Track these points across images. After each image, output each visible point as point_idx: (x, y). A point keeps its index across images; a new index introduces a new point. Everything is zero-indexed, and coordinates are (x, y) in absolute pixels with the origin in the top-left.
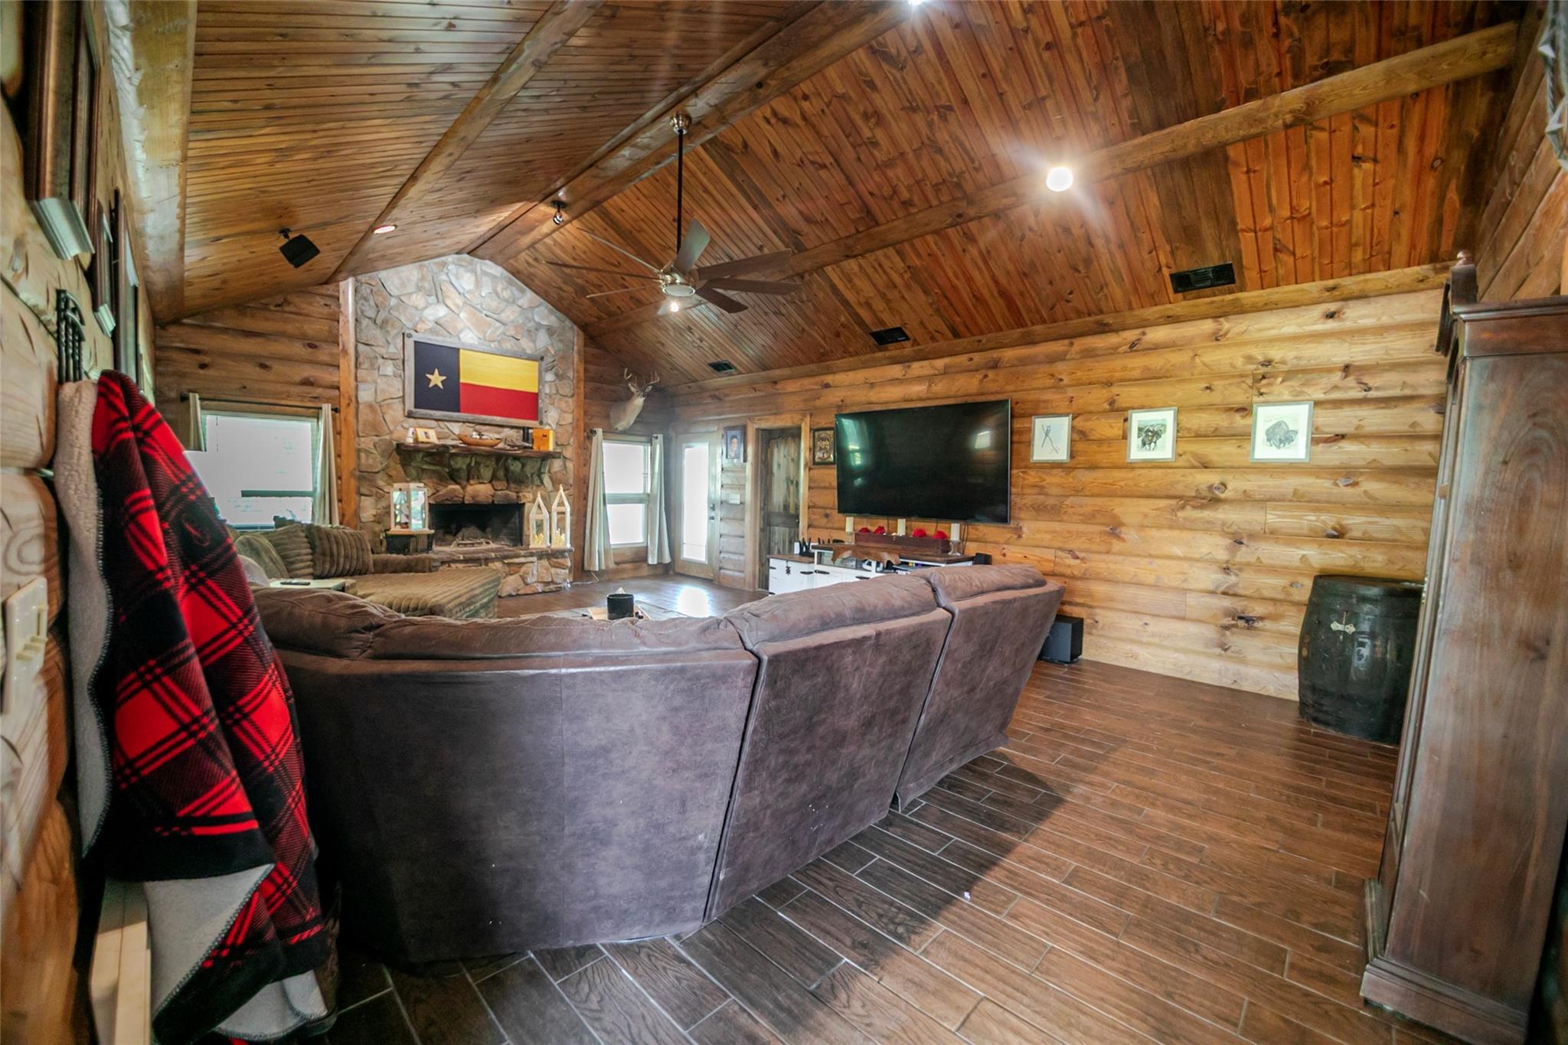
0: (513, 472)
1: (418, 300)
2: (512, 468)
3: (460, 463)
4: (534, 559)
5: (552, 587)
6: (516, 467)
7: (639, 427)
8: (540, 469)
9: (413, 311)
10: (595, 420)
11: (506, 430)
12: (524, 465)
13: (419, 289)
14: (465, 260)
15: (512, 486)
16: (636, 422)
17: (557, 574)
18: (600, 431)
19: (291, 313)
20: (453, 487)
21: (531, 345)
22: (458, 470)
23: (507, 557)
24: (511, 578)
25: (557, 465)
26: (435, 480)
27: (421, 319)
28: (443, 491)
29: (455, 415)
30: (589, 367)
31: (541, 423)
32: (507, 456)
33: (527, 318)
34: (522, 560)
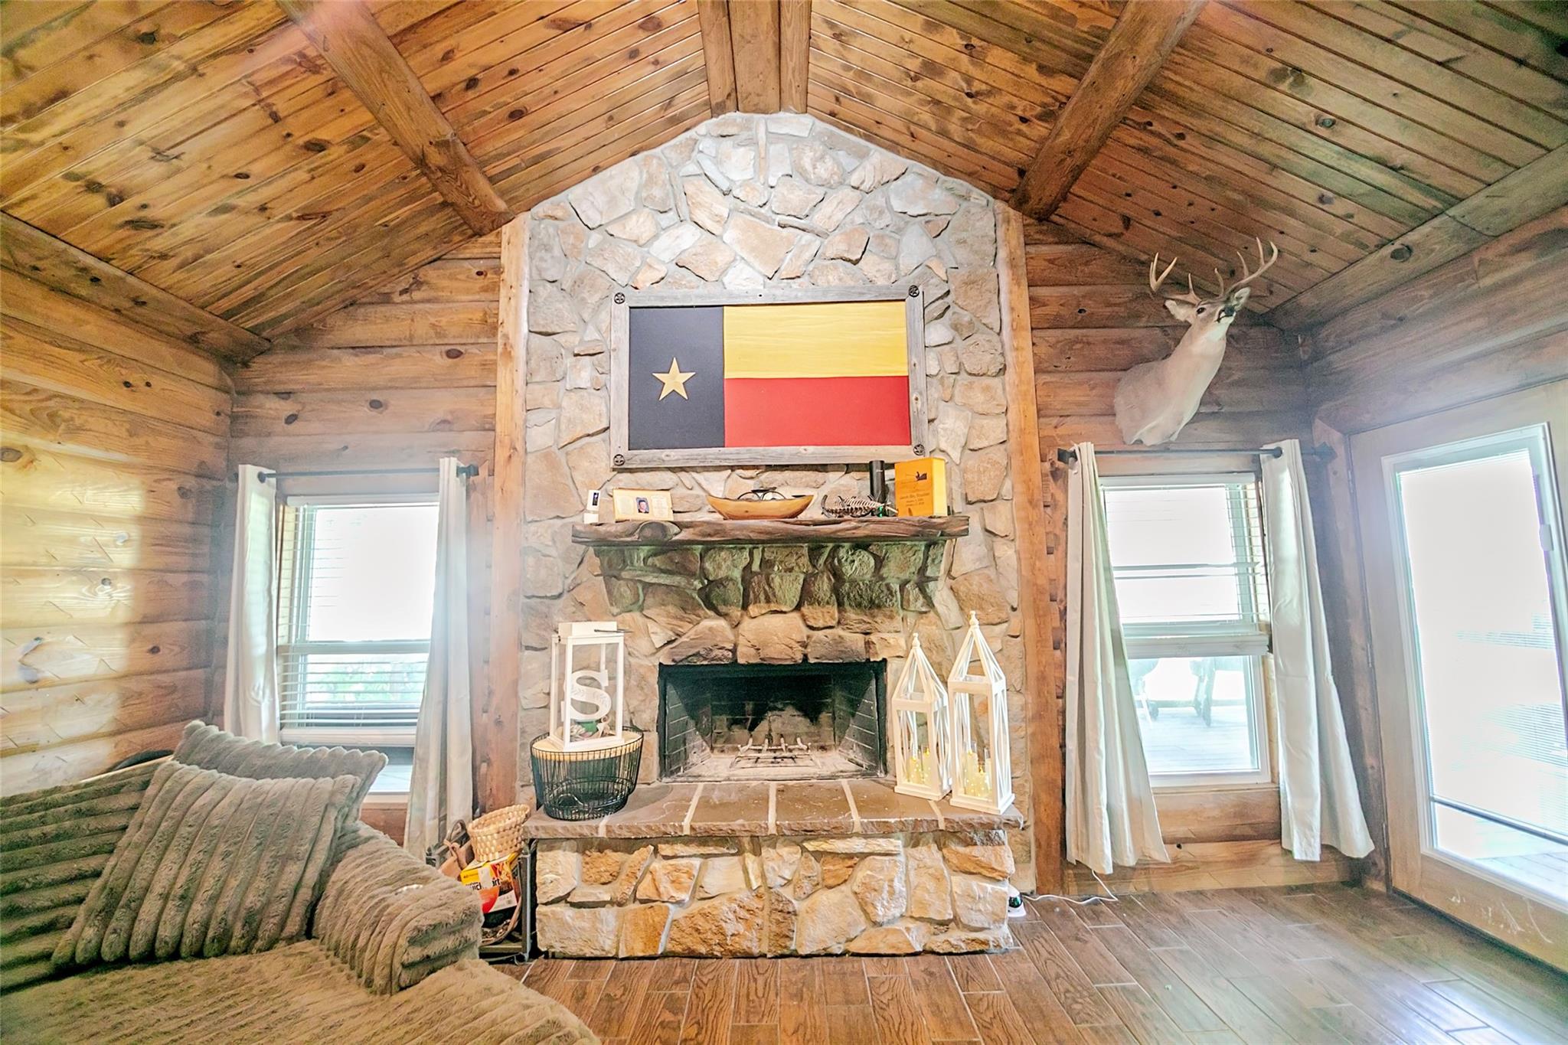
0: (853, 582)
1: (640, 225)
2: (848, 570)
3: (728, 566)
4: (896, 844)
5: (956, 938)
6: (858, 566)
7: (1209, 431)
8: (922, 570)
9: (631, 249)
10: (1070, 426)
11: (833, 476)
12: (880, 562)
13: (641, 202)
14: (734, 122)
15: (852, 615)
16: (1198, 417)
17: (970, 896)
18: (1086, 450)
19: (423, 301)
20: (712, 623)
21: (887, 266)
22: (720, 583)
23: (810, 834)
24: (825, 898)
25: (968, 553)
26: (671, 609)
27: (644, 262)
28: (690, 633)
29: (712, 455)
30: (1042, 292)
31: (920, 449)
32: (838, 541)
33: (872, 209)
34: (857, 845)
